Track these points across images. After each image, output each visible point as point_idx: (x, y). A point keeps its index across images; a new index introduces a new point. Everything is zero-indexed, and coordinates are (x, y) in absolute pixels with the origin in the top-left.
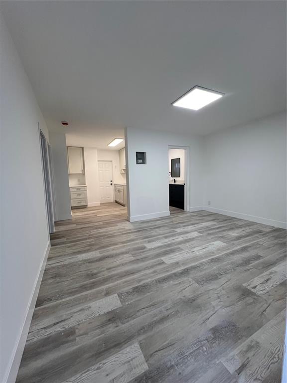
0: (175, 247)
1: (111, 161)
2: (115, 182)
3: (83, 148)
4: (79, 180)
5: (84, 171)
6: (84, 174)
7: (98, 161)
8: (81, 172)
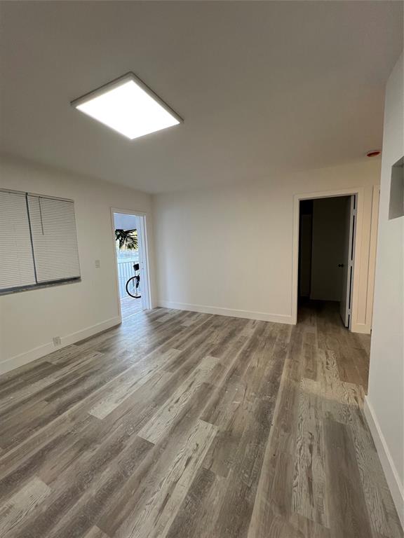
0: (177, 371)
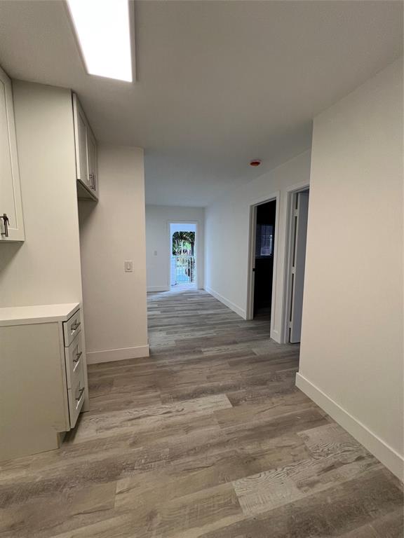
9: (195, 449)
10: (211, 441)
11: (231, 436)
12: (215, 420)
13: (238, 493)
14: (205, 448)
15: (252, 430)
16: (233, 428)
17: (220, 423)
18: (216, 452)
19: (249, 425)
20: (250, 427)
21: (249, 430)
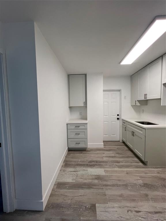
1: (119, 91)
2: (124, 117)
3: (86, 75)
4: (81, 114)
5: (86, 103)
6: (86, 107)
7: (104, 91)
8: (82, 105)
9: (117, 186)
10: (110, 187)
11: (101, 188)
12: (108, 198)
13: (104, 173)
14: (113, 185)
15: (92, 188)
16: (100, 191)
17: (105, 195)
18: (109, 183)
19: (92, 190)
20: (92, 189)
21: (93, 188)
